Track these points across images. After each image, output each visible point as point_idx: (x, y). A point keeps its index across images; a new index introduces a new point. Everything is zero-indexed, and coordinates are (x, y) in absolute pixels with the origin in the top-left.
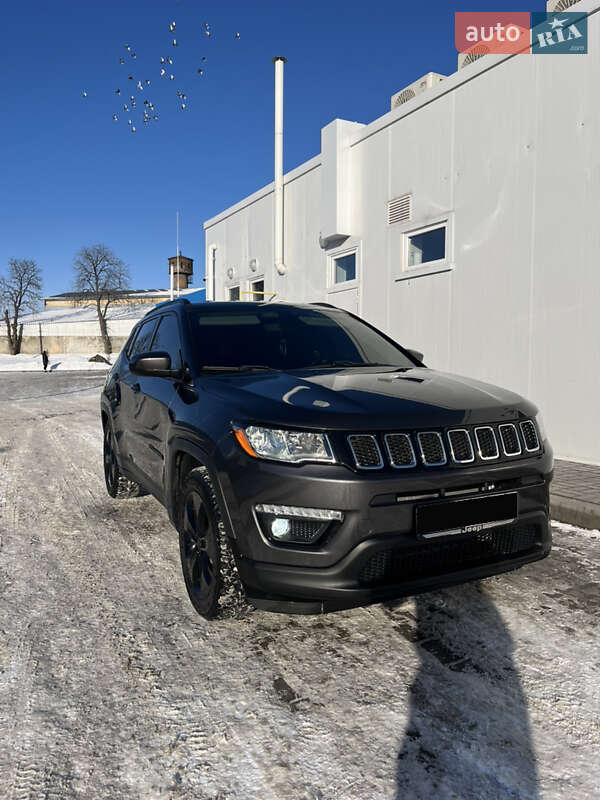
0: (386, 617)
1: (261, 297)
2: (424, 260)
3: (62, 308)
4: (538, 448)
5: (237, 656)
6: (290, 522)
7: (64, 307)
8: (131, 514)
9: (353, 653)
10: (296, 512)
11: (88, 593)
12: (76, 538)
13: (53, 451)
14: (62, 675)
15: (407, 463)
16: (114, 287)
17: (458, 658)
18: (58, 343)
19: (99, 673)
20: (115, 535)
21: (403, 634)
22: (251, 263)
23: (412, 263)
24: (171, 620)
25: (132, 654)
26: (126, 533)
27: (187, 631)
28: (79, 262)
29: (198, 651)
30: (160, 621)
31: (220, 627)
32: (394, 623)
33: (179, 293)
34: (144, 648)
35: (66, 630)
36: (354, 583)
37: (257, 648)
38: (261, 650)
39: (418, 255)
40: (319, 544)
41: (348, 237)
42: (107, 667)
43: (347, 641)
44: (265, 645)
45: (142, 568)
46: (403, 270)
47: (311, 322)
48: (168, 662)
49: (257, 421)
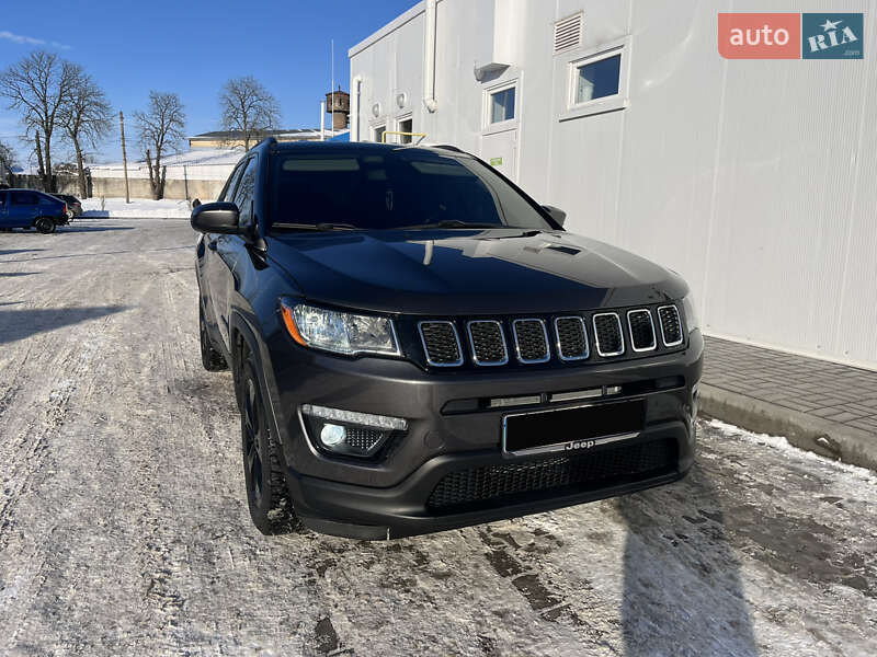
0: (480, 540)
1: (408, 139)
2: (595, 96)
3: (207, 148)
4: (680, 342)
5: (284, 584)
6: (346, 429)
7: (209, 147)
8: (221, 391)
9: (426, 587)
10: (351, 417)
11: (136, 490)
12: (148, 419)
13: (162, 313)
14: (68, 598)
15: (495, 360)
16: (264, 126)
17: (555, 602)
18: (203, 187)
19: (112, 598)
20: (193, 417)
21: (495, 566)
22: (398, 98)
23: (579, 100)
24: (222, 530)
25: (158, 576)
26: (206, 414)
27: (235, 547)
28: (224, 97)
29: (239, 575)
30: (208, 531)
31: (276, 543)
32: (488, 549)
33: (332, 134)
34: (176, 568)
35: (93, 539)
36: (420, 509)
37: (310, 574)
38: (316, 577)
39: (588, 90)
40: (377, 458)
41: (508, 66)
42: (124, 590)
43: (423, 571)
44: (321, 571)
45: (209, 460)
46: (568, 107)
47: (425, 168)
48: (197, 587)
49: (309, 298)
